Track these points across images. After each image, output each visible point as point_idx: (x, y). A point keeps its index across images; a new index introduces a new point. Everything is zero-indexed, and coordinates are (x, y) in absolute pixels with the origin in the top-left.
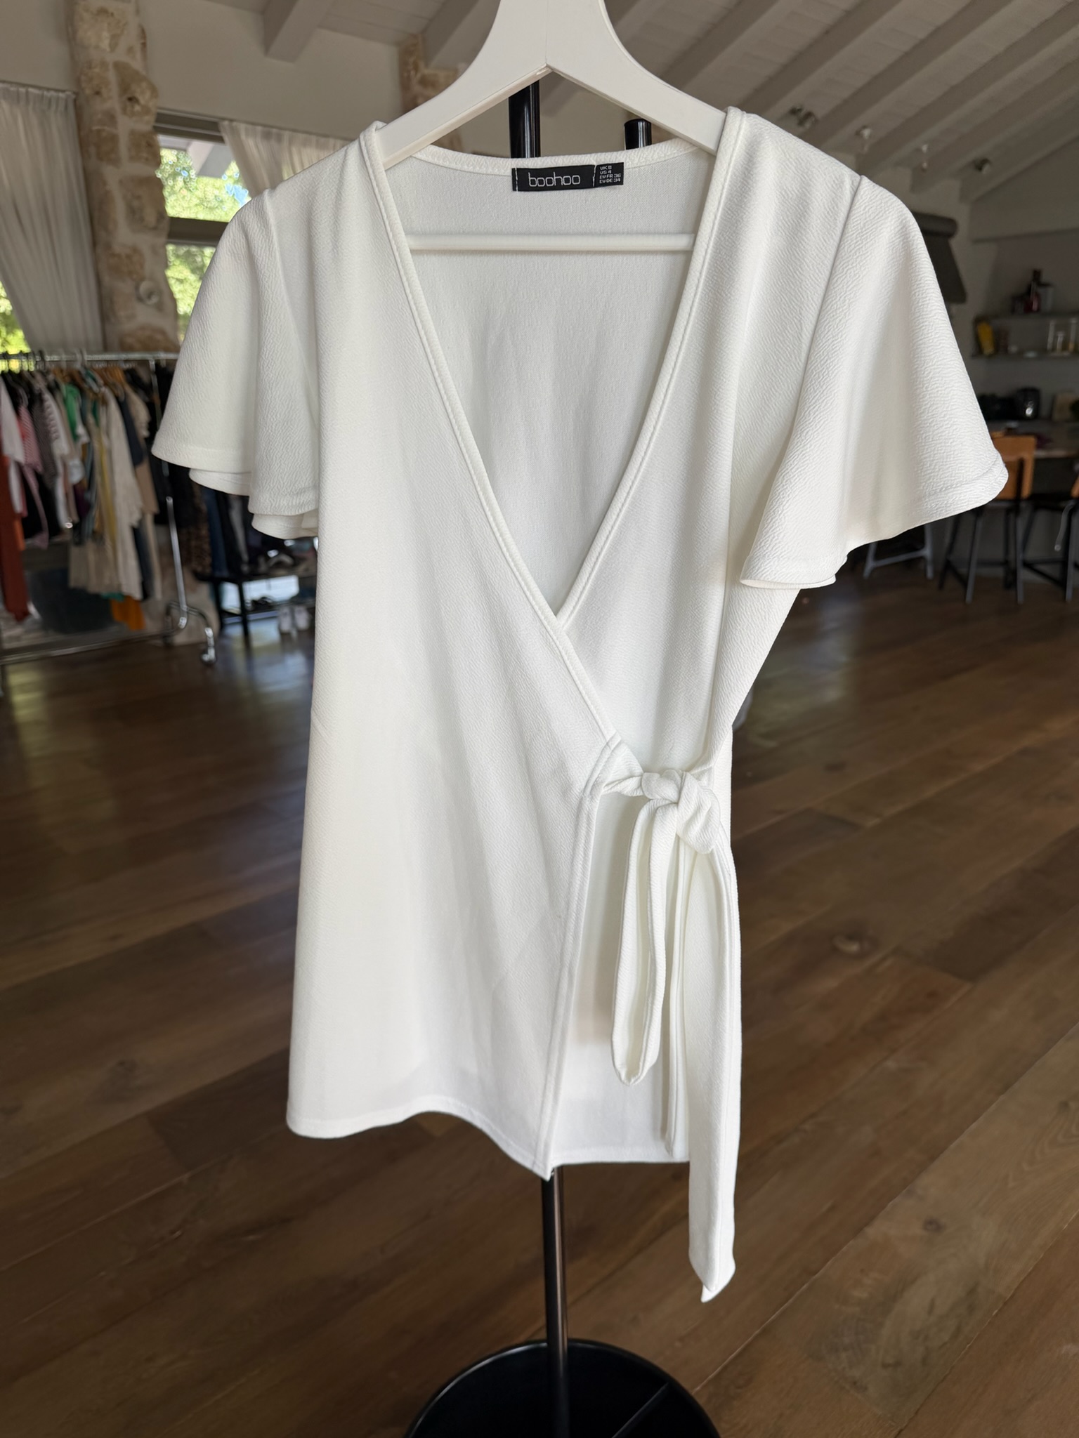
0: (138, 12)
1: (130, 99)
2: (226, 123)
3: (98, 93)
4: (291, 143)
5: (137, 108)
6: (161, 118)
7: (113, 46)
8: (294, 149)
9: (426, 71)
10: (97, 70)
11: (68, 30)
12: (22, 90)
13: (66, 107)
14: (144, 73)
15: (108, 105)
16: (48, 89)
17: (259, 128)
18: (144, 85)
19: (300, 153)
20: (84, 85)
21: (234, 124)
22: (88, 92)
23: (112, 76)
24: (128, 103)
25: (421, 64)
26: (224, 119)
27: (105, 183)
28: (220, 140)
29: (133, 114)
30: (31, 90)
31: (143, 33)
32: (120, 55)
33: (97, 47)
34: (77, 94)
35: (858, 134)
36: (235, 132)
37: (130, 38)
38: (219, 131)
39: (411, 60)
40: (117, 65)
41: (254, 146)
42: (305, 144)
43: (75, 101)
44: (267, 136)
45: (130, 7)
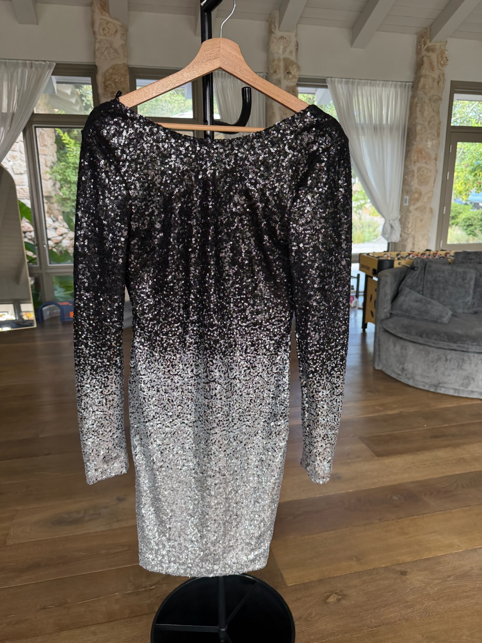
0: (296, 35)
1: (288, 73)
2: (329, 79)
3: (275, 72)
4: (358, 85)
5: (290, 76)
6: (300, 80)
7: (284, 52)
8: (359, 88)
9: (430, 44)
10: (276, 62)
11: (267, 46)
14: (295, 61)
15: (278, 77)
17: (344, 80)
18: (294, 66)
19: (362, 89)
20: (270, 69)
21: (333, 79)
22: (272, 72)
23: (282, 64)
24: (287, 75)
25: (428, 41)
26: (328, 77)
27: (273, 109)
28: (326, 87)
29: (288, 79)
31: (297, 43)
32: (287, 55)
33: (277, 53)
34: (267, 73)
36: (333, 83)
37: (292, 47)
38: (326, 83)
39: (423, 40)
40: (285, 59)
41: (341, 88)
42: (365, 84)
43: (266, 76)
44: (347, 83)
45: (293, 34)
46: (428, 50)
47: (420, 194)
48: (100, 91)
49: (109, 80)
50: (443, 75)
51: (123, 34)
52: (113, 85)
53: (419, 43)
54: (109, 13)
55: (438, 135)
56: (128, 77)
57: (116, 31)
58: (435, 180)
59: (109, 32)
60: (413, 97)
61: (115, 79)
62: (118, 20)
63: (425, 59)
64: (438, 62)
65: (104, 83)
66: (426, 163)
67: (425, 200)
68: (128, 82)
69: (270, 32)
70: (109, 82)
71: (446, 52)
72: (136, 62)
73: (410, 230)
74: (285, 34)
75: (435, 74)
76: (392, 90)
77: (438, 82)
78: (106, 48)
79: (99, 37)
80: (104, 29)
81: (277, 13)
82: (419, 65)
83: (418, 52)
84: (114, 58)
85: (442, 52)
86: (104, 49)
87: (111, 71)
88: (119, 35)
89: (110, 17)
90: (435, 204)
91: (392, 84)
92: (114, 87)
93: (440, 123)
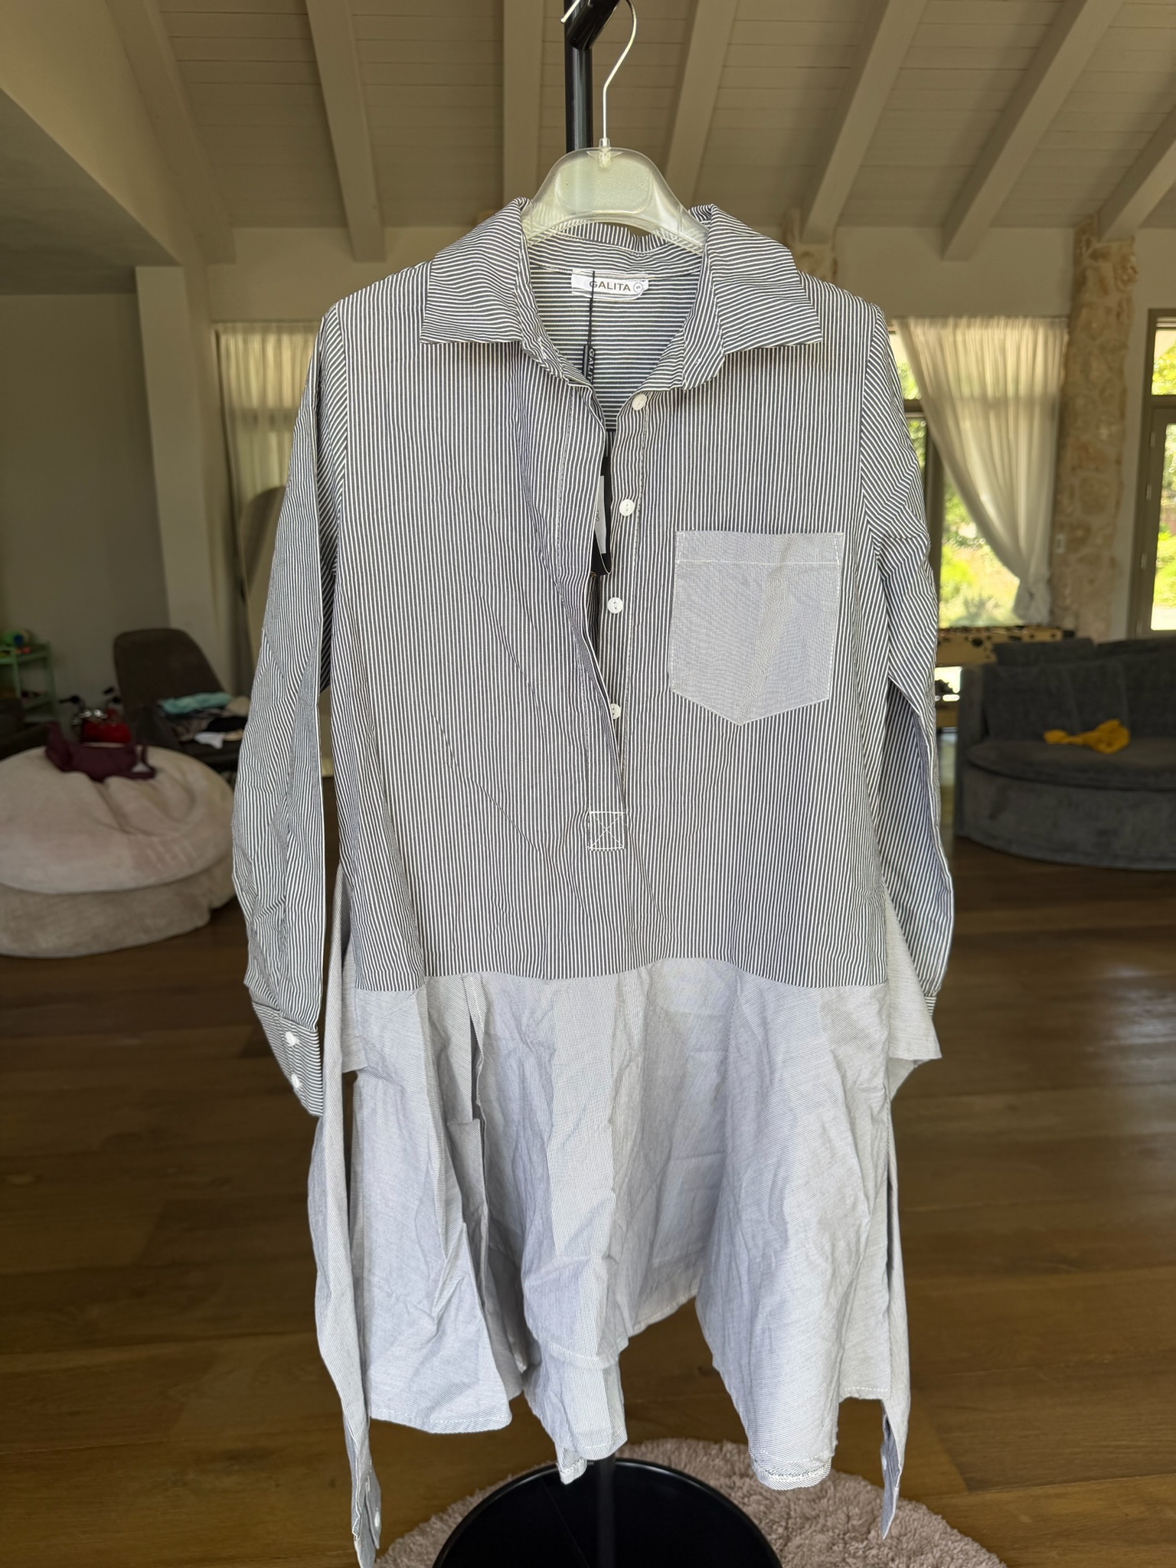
4: (956, 326)
8: (958, 331)
9: (1097, 245)
19: (964, 334)
21: (905, 319)
25: (1094, 240)
31: (835, 263)
36: (905, 326)
39: (1084, 238)
41: (923, 335)
42: (969, 326)
45: (826, 249)
46: (1095, 256)
47: (1088, 530)
50: (1129, 300)
53: (1077, 243)
55: (1122, 415)
58: (1118, 503)
60: (1070, 344)
63: (1090, 274)
64: (1116, 278)
66: (1097, 469)
67: (1099, 541)
71: (1133, 258)
73: (1068, 602)
74: (813, 248)
75: (1112, 300)
76: (1027, 333)
77: (1118, 315)
81: (795, 212)
82: (1079, 284)
83: (1077, 260)
85: (1124, 259)
90: (1123, 550)
91: (1024, 322)
93: (1124, 392)
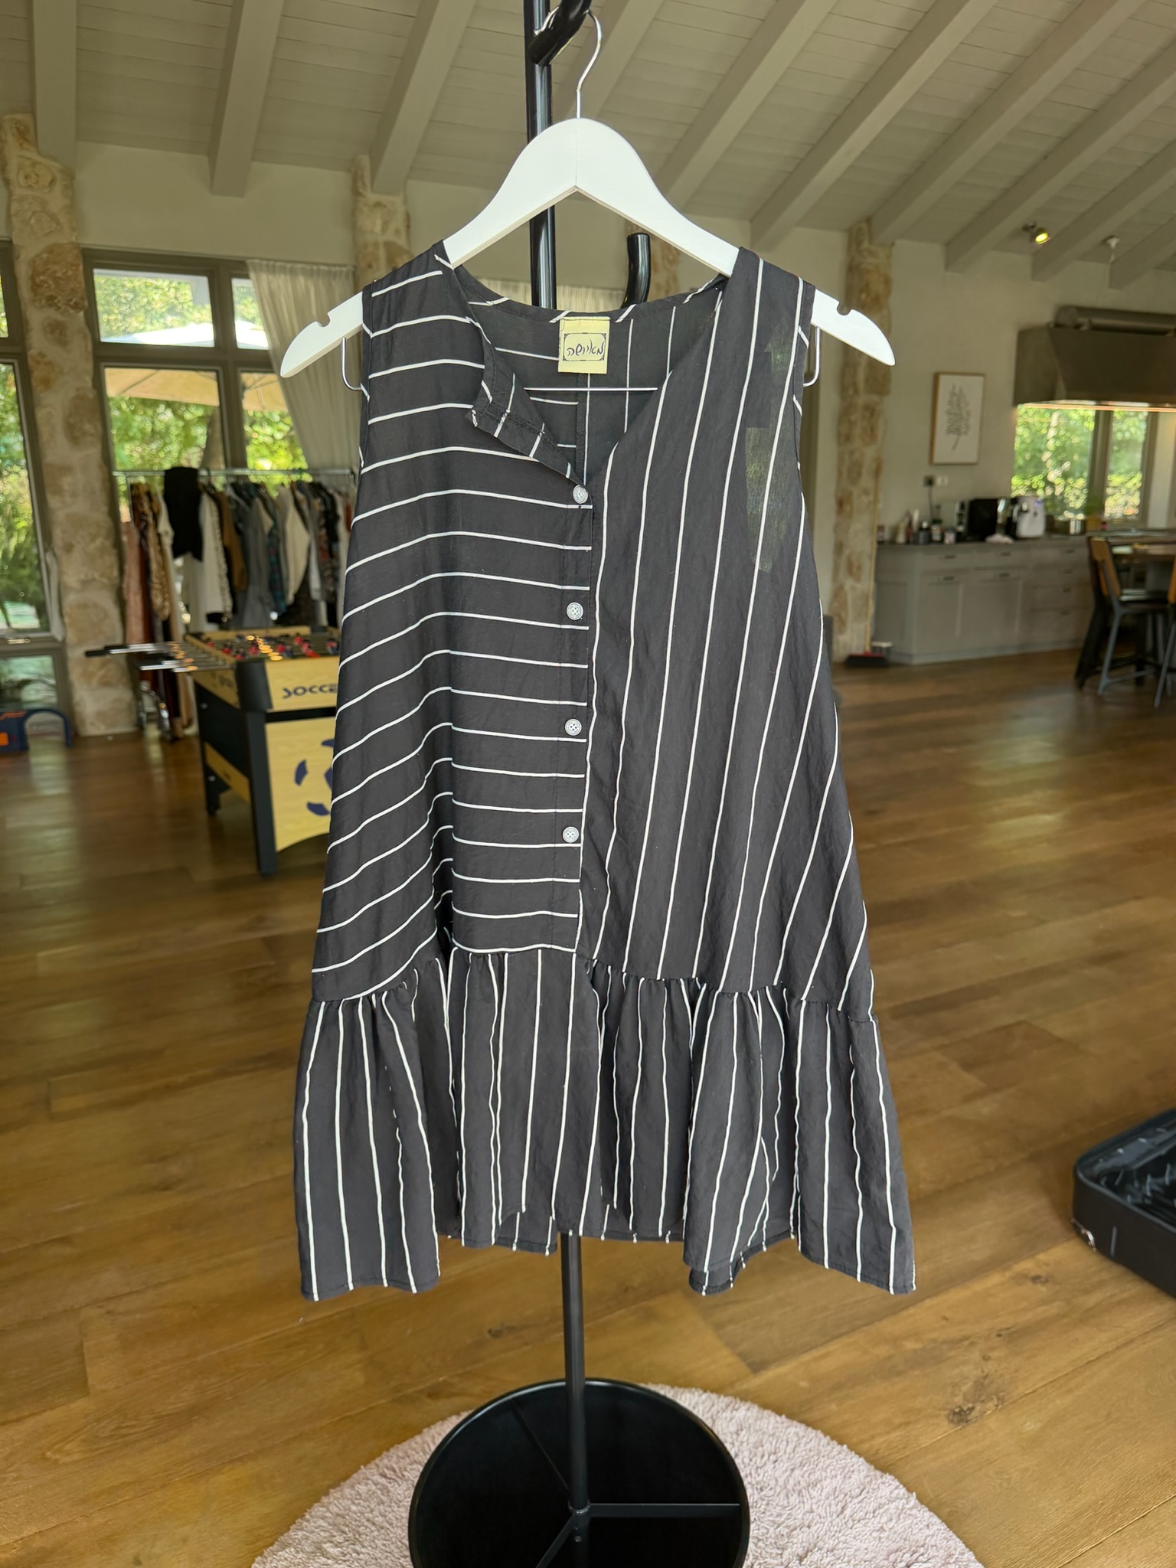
0: (405, 202)
3: (370, 266)
7: (384, 230)
10: (370, 249)
11: (352, 219)
12: (315, 268)
13: (347, 277)
14: (406, 248)
16: (334, 265)
18: (405, 256)
20: (360, 262)
22: (363, 266)
23: (382, 253)
30: (323, 267)
32: (389, 236)
33: (372, 232)
34: (355, 267)
35: (1105, 242)
37: (399, 222)
40: (388, 245)
43: (354, 274)
45: (398, 200)
48: (25, 292)
49: (43, 273)
51: (66, 187)
52: (50, 282)
54: (36, 144)
56: (81, 268)
57: (53, 182)
59: (37, 182)
61: (55, 272)
62: (54, 159)
65: (32, 278)
68: (81, 278)
69: (356, 193)
70: (42, 278)
72: (95, 239)
74: (384, 199)
78: (34, 213)
79: (18, 192)
80: (27, 177)
81: (365, 161)
84: (51, 232)
86: (30, 213)
87: (45, 256)
88: (58, 188)
89: (39, 153)
91: (587, 293)
92: (53, 286)
